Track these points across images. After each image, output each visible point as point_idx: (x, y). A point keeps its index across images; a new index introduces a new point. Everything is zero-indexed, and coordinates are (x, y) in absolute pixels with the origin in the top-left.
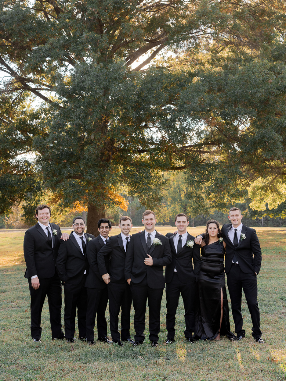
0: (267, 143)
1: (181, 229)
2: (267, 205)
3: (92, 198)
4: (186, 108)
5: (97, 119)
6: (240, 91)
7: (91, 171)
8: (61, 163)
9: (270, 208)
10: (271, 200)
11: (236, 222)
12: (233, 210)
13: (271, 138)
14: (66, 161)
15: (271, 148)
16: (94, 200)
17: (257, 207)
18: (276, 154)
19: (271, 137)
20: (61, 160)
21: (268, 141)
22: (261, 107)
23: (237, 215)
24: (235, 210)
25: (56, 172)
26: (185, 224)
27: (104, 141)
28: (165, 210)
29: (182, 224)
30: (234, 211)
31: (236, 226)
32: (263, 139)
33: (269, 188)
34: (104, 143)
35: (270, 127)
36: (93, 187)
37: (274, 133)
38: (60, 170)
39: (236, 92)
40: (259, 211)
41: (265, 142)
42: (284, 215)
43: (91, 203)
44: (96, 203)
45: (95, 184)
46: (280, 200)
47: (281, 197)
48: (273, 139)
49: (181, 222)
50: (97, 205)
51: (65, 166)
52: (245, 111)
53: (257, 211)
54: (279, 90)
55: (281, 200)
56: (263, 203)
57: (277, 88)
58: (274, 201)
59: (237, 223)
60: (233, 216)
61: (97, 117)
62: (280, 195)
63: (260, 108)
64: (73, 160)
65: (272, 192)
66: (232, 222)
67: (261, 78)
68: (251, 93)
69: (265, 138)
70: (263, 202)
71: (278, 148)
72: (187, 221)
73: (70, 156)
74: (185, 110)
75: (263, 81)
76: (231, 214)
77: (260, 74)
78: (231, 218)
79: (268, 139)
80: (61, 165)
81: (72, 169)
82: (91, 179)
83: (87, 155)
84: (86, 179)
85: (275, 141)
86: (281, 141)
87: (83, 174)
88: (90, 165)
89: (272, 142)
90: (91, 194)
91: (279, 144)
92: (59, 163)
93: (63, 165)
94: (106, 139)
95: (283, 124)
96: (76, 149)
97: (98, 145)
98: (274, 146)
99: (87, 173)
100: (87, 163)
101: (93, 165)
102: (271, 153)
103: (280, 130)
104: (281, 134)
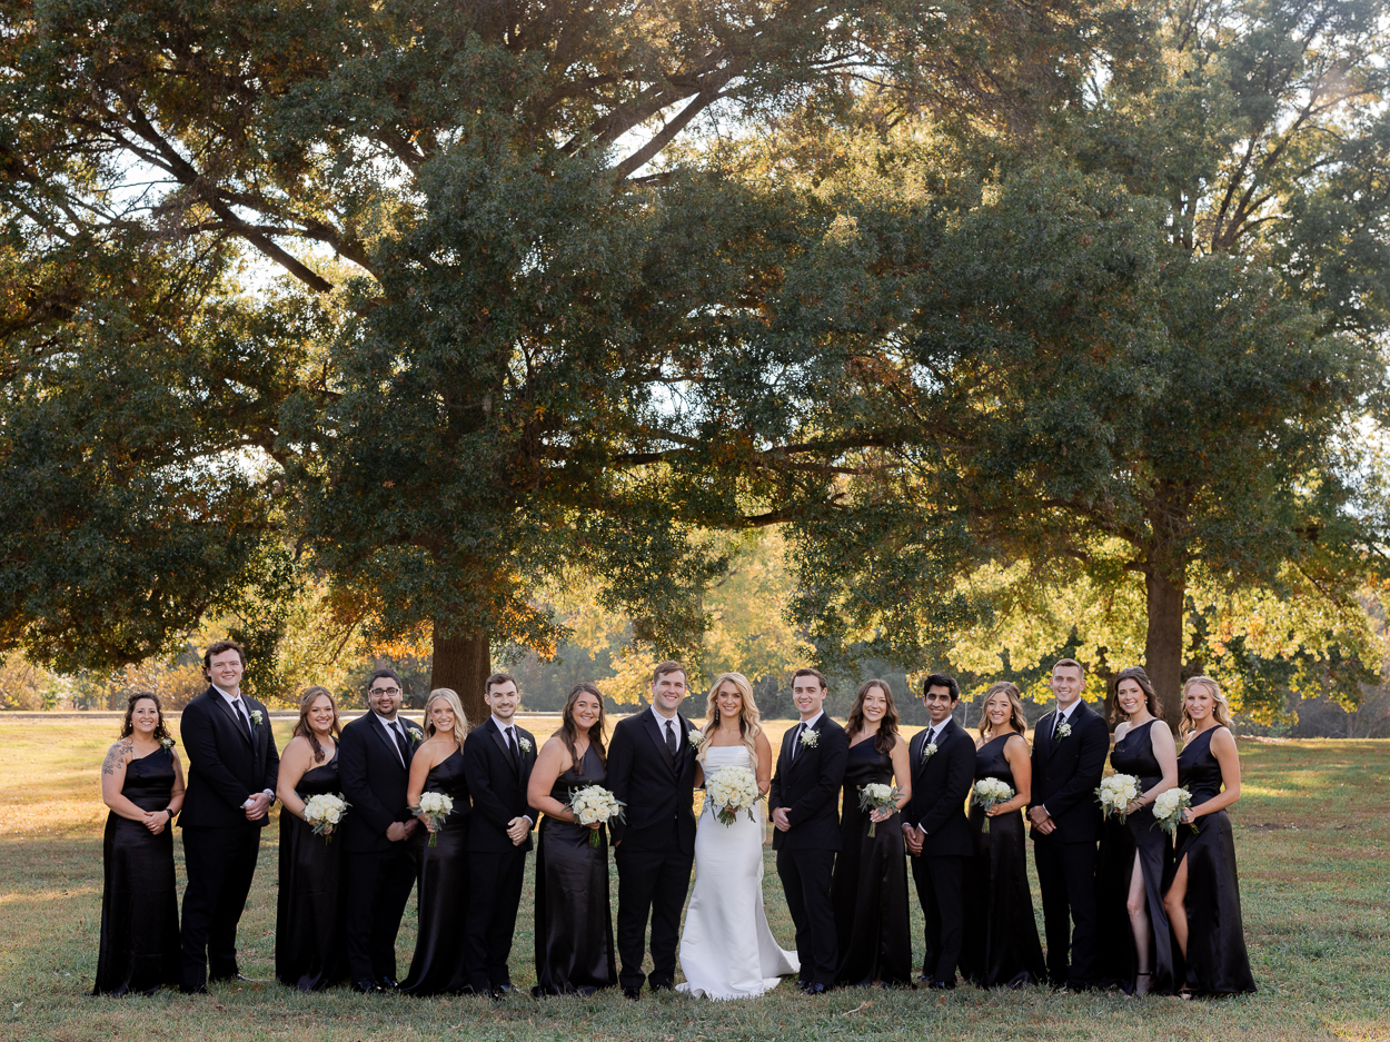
0: (1065, 449)
2: (1005, 656)
4: (804, 319)
6: (983, 269)
7: (477, 519)
8: (372, 491)
9: (1017, 665)
10: (1022, 640)
13: (1079, 432)
14: (391, 484)
15: (1078, 466)
17: (972, 662)
18: (1091, 485)
19: (1079, 428)
20: (376, 481)
21: (1068, 442)
22: (1050, 326)
25: (357, 519)
26: (813, 695)
27: (526, 420)
28: (647, 662)
29: (805, 694)
32: (1053, 432)
33: (1016, 599)
34: (524, 428)
35: (1075, 395)
37: (1088, 413)
38: (370, 514)
39: (969, 273)
40: (979, 674)
41: (1059, 444)
42: (1044, 690)
46: (1050, 640)
47: (1055, 629)
48: (1083, 436)
49: (805, 690)
51: (386, 501)
52: (995, 337)
53: (972, 673)
54: (1110, 269)
55: (1055, 639)
56: (996, 649)
57: (1106, 263)
58: (1030, 642)
61: (508, 337)
62: (1051, 623)
63: (1044, 328)
64: (417, 479)
65: (1025, 609)
67: (1058, 229)
68: (1021, 277)
69: (1057, 430)
70: (996, 646)
71: (1099, 465)
72: (819, 688)
73: (404, 467)
74: (802, 325)
75: (1062, 237)
77: (1054, 214)
79: (1068, 433)
80: (373, 498)
81: (412, 512)
82: (478, 547)
83: (469, 467)
84: (462, 547)
85: (1091, 442)
86: (1108, 444)
87: (449, 530)
88: (476, 502)
89: (1082, 443)
90: (473, 600)
91: (1104, 451)
92: (366, 490)
93: (381, 496)
94: (530, 412)
95: (1118, 385)
96: (429, 442)
97: (504, 432)
98: (1087, 459)
99: (464, 525)
100: (466, 494)
101: (484, 499)
102: (1076, 481)
103: (1103, 405)
104: (1109, 420)
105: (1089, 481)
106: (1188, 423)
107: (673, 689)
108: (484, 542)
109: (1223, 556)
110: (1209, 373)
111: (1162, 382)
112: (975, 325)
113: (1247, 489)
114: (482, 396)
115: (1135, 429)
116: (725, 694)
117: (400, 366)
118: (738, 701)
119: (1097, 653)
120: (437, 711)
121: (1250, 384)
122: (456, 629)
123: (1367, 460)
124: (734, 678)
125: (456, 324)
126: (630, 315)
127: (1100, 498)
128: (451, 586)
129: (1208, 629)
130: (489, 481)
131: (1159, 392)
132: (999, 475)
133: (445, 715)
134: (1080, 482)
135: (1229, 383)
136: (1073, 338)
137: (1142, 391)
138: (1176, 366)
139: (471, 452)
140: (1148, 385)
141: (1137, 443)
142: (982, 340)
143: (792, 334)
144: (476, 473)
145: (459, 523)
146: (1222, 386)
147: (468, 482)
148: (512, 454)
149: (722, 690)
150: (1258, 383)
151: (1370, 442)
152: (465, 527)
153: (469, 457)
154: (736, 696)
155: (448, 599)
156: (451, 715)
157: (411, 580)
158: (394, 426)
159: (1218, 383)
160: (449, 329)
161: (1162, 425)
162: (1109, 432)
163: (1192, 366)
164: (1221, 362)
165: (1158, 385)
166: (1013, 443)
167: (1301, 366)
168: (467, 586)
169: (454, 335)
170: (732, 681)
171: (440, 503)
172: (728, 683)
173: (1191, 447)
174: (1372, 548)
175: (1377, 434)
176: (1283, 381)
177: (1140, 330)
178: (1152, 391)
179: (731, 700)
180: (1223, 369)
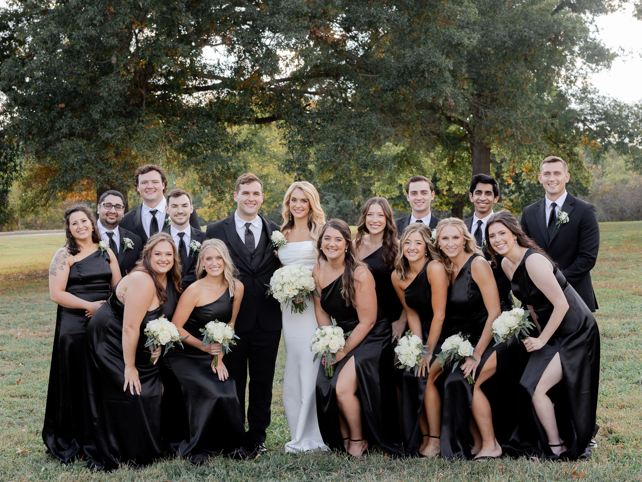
0: (427, 74)
1: (419, 206)
3: (112, 173)
5: (124, 27)
7: (111, 123)
8: (53, 110)
11: (553, 188)
12: (549, 162)
13: (434, 64)
14: (63, 105)
15: (434, 82)
16: (117, 177)
18: (441, 92)
19: (434, 62)
20: (55, 104)
21: (428, 70)
22: (415, 8)
23: (556, 173)
24: (554, 161)
25: (45, 125)
26: (426, 197)
27: (135, 68)
29: (420, 196)
30: (552, 164)
31: (554, 197)
32: (420, 65)
34: (135, 72)
35: (430, 45)
36: (114, 152)
37: (438, 54)
38: (53, 122)
41: (423, 71)
43: (112, 182)
44: (120, 181)
45: (117, 148)
48: (436, 66)
49: (419, 193)
50: (123, 186)
51: (61, 114)
59: (557, 189)
60: (548, 173)
61: (124, 23)
63: (413, 10)
64: (77, 102)
66: (546, 187)
69: (422, 64)
71: (445, 82)
72: (430, 191)
73: (70, 96)
74: (282, 12)
76: (545, 170)
78: (543, 179)
79: (428, 65)
80: (54, 113)
81: (76, 120)
82: (112, 138)
83: (105, 94)
84: (104, 138)
85: (440, 69)
86: (450, 71)
87: (95, 129)
88: (111, 114)
89: (436, 70)
90: (110, 166)
91: (447, 74)
92: (50, 109)
93: (58, 112)
94: (138, 64)
95: (453, 39)
96: (83, 82)
97: (123, 75)
98: (439, 79)
99: (104, 126)
100: (105, 109)
101: (115, 112)
102: (433, 91)
103: (445, 50)
104: (449, 58)
105: (440, 90)
106: (490, 59)
107: (252, 197)
108: (115, 135)
109: (511, 128)
110: (501, 32)
111: (477, 36)
112: (376, 9)
113: (523, 93)
114: (112, 56)
115: (463, 62)
116: (295, 200)
117: (65, 41)
118: (305, 205)
119: (447, 184)
120: (208, 259)
121: (521, 37)
122: (102, 183)
123: (580, 80)
124: (303, 186)
125: (96, 16)
126: (190, 10)
127: (446, 100)
128: (99, 160)
129: (503, 170)
130: (117, 102)
131: (475, 42)
132: (392, 90)
133: (215, 262)
134: (435, 91)
135: (511, 37)
136: (428, 15)
137: (466, 41)
138: (482, 29)
139: (106, 86)
140: (469, 39)
141: (464, 70)
142: (380, 17)
143: (277, 16)
144: (110, 98)
145: (101, 125)
146: (507, 38)
147: (106, 103)
148: (129, 87)
149: (293, 196)
150: (526, 36)
151: (581, 71)
152: (105, 127)
153: (105, 89)
154: (304, 201)
155: (96, 167)
156: (220, 262)
157: (76, 157)
158: (64, 73)
159: (505, 37)
160: (92, 20)
161: (477, 61)
162: (449, 64)
163: (491, 29)
164: (507, 26)
165: (474, 39)
166: (399, 72)
167: (548, 27)
168: (107, 159)
169: (95, 22)
170: (301, 188)
171: (91, 115)
172: (297, 190)
173: (493, 72)
174: (585, 125)
175: (585, 67)
176: (539, 34)
177: (464, 9)
178: (471, 42)
179: (299, 204)
180: (507, 29)
